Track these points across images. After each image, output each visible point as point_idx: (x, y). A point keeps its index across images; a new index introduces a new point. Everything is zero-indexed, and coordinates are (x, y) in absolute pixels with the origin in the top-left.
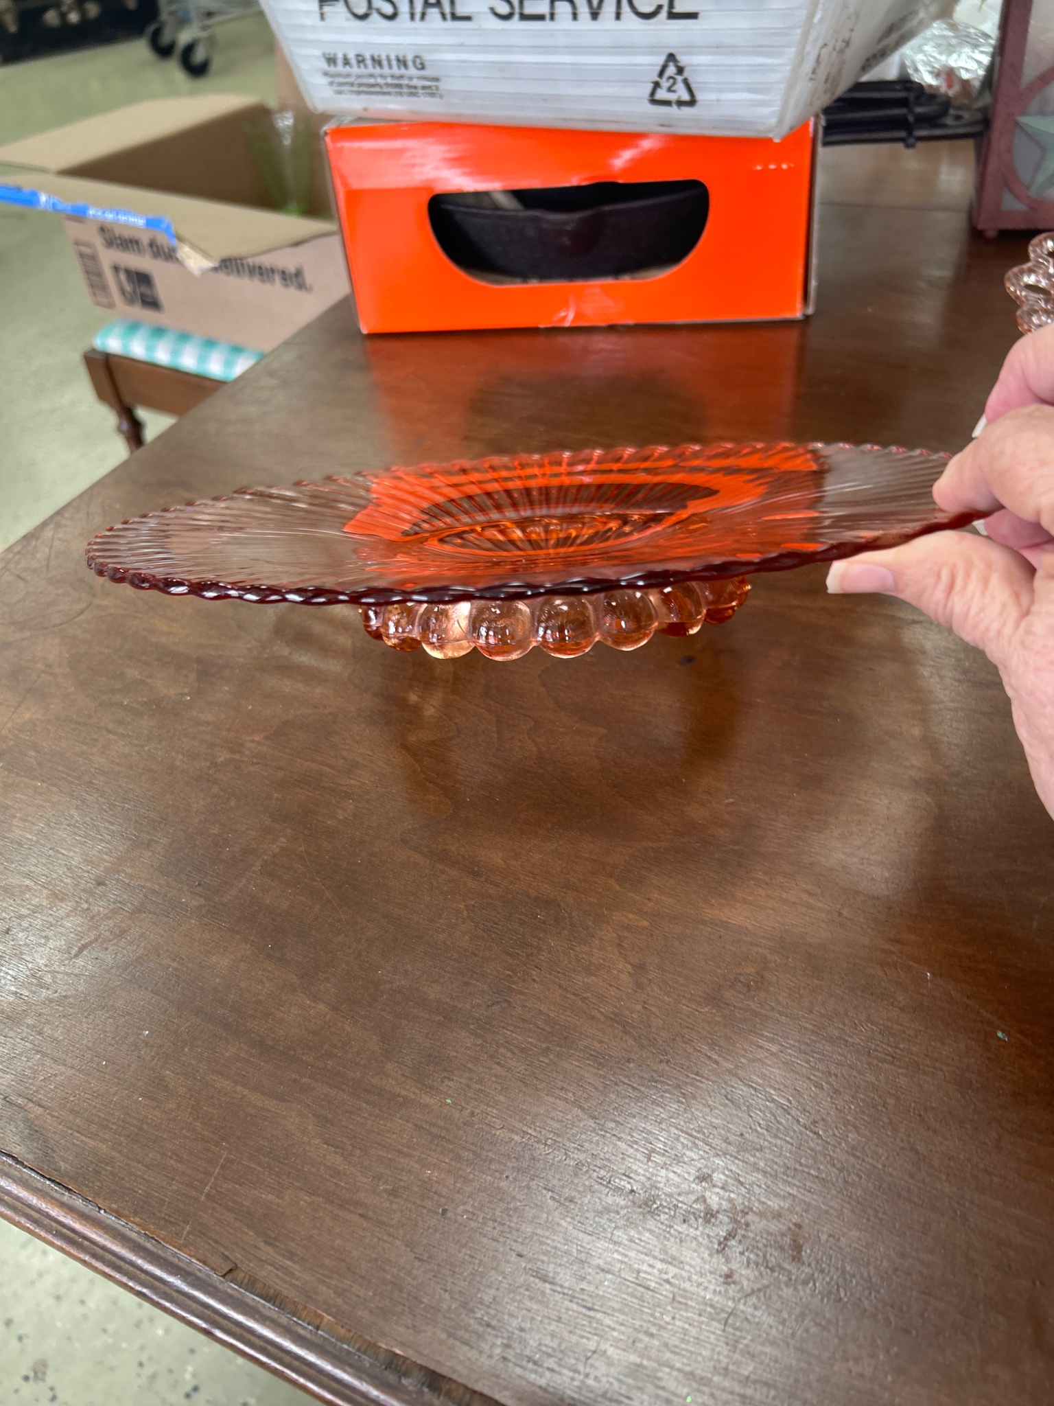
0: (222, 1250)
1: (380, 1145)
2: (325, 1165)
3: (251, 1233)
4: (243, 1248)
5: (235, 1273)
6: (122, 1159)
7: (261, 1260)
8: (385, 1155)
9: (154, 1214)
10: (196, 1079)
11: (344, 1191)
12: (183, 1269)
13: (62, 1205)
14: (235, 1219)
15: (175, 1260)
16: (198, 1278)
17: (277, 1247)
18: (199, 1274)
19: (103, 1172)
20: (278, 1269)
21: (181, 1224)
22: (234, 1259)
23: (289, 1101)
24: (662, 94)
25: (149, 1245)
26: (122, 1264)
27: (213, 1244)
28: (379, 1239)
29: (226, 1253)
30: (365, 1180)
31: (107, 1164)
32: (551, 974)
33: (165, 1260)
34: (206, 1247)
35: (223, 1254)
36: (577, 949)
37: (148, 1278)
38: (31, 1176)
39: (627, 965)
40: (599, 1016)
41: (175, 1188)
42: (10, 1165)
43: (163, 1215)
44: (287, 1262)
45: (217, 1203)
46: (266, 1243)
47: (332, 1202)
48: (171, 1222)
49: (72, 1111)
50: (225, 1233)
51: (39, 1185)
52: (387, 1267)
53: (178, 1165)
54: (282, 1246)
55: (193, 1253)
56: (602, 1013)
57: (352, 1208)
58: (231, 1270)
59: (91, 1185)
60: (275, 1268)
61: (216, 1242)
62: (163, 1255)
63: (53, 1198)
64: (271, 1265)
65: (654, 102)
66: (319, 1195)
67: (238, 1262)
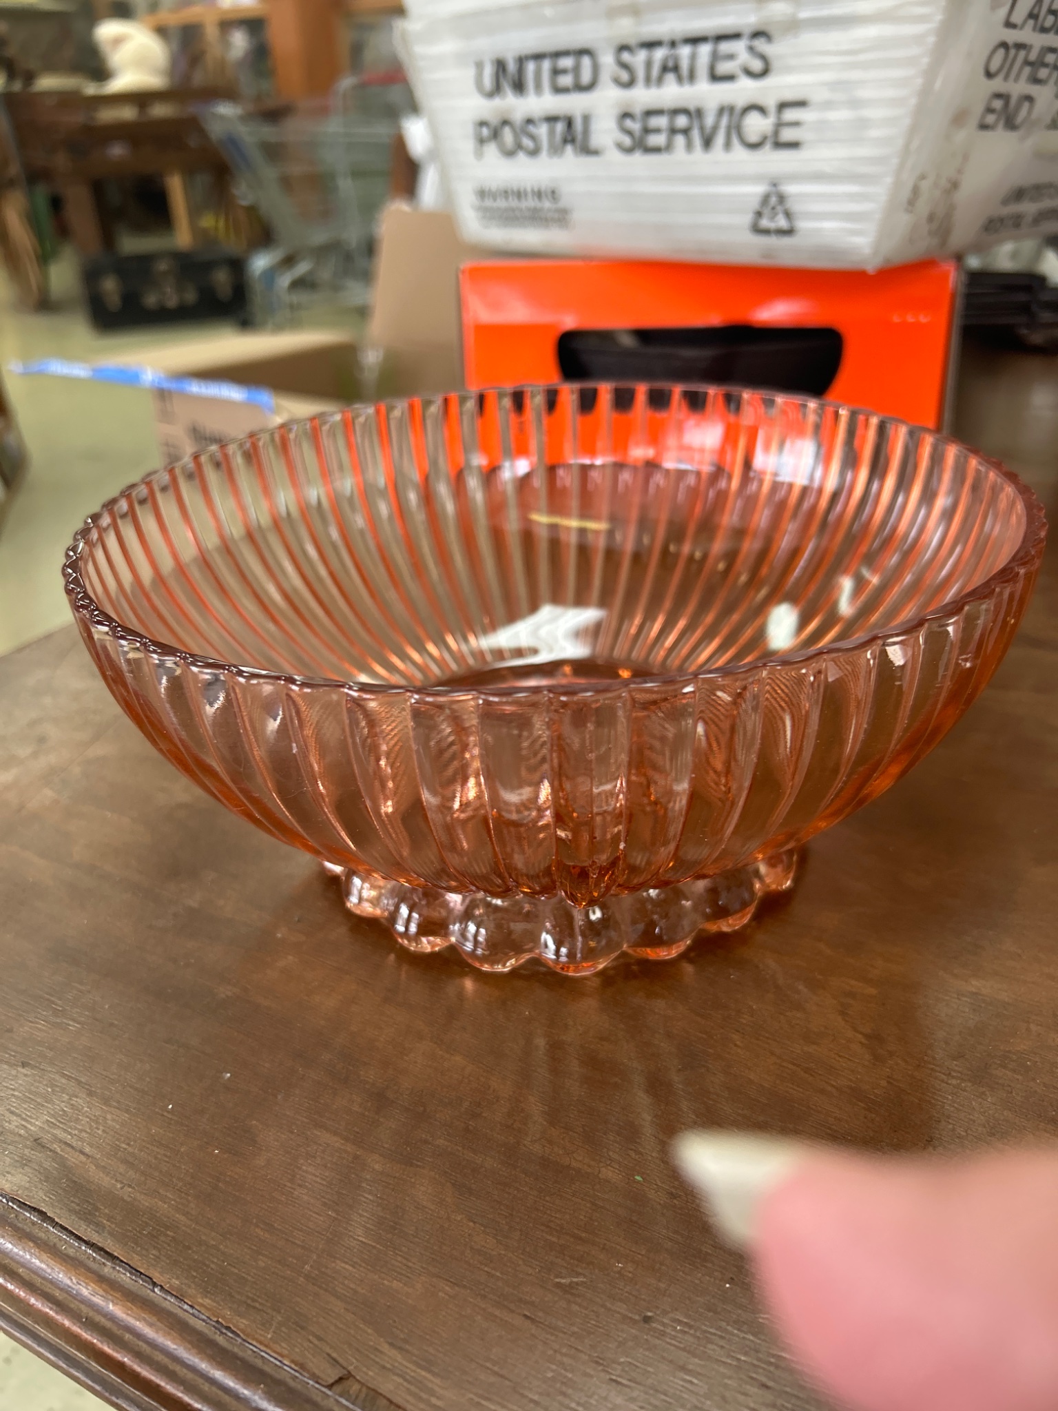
0: (328, 1350)
1: (548, 1227)
2: (472, 1248)
3: (370, 1331)
4: (358, 1350)
5: (346, 1383)
6: (189, 1223)
7: (384, 1367)
8: (554, 1239)
9: (232, 1296)
10: (292, 1132)
11: (500, 1284)
12: (271, 1377)
13: (101, 1279)
14: (346, 1309)
15: (259, 1363)
16: (291, 1390)
17: (407, 1351)
18: (292, 1383)
19: (162, 1238)
20: (409, 1382)
21: (269, 1311)
22: (345, 1364)
23: (418, 1166)
24: (765, 223)
25: (220, 1340)
26: (177, 1368)
27: (316, 1342)
28: (555, 1351)
29: (334, 1355)
30: (530, 1271)
31: (167, 1228)
32: (758, 1039)
33: (243, 1360)
34: (306, 1344)
35: (329, 1355)
36: (788, 1014)
37: (214, 1389)
38: (61, 1239)
39: (857, 1035)
40: (829, 1088)
41: (261, 1264)
42: (34, 1223)
43: (243, 1299)
44: (423, 1373)
45: (320, 1287)
46: (391, 1344)
47: (484, 1297)
48: (254, 1308)
49: (125, 1162)
50: (332, 1328)
51: (71, 1252)
52: (570, 1391)
53: (267, 1235)
54: (416, 1352)
55: (286, 1352)
56: (833, 1086)
57: (512, 1306)
58: (341, 1379)
59: (144, 1252)
60: (406, 1380)
61: (320, 1339)
62: (241, 1354)
63: (89, 1269)
64: (398, 1375)
65: (757, 230)
66: (464, 1287)
67: (351, 1368)
